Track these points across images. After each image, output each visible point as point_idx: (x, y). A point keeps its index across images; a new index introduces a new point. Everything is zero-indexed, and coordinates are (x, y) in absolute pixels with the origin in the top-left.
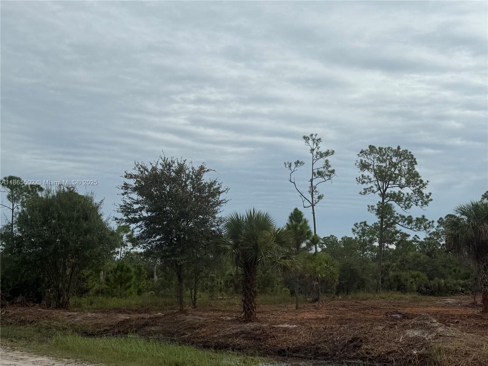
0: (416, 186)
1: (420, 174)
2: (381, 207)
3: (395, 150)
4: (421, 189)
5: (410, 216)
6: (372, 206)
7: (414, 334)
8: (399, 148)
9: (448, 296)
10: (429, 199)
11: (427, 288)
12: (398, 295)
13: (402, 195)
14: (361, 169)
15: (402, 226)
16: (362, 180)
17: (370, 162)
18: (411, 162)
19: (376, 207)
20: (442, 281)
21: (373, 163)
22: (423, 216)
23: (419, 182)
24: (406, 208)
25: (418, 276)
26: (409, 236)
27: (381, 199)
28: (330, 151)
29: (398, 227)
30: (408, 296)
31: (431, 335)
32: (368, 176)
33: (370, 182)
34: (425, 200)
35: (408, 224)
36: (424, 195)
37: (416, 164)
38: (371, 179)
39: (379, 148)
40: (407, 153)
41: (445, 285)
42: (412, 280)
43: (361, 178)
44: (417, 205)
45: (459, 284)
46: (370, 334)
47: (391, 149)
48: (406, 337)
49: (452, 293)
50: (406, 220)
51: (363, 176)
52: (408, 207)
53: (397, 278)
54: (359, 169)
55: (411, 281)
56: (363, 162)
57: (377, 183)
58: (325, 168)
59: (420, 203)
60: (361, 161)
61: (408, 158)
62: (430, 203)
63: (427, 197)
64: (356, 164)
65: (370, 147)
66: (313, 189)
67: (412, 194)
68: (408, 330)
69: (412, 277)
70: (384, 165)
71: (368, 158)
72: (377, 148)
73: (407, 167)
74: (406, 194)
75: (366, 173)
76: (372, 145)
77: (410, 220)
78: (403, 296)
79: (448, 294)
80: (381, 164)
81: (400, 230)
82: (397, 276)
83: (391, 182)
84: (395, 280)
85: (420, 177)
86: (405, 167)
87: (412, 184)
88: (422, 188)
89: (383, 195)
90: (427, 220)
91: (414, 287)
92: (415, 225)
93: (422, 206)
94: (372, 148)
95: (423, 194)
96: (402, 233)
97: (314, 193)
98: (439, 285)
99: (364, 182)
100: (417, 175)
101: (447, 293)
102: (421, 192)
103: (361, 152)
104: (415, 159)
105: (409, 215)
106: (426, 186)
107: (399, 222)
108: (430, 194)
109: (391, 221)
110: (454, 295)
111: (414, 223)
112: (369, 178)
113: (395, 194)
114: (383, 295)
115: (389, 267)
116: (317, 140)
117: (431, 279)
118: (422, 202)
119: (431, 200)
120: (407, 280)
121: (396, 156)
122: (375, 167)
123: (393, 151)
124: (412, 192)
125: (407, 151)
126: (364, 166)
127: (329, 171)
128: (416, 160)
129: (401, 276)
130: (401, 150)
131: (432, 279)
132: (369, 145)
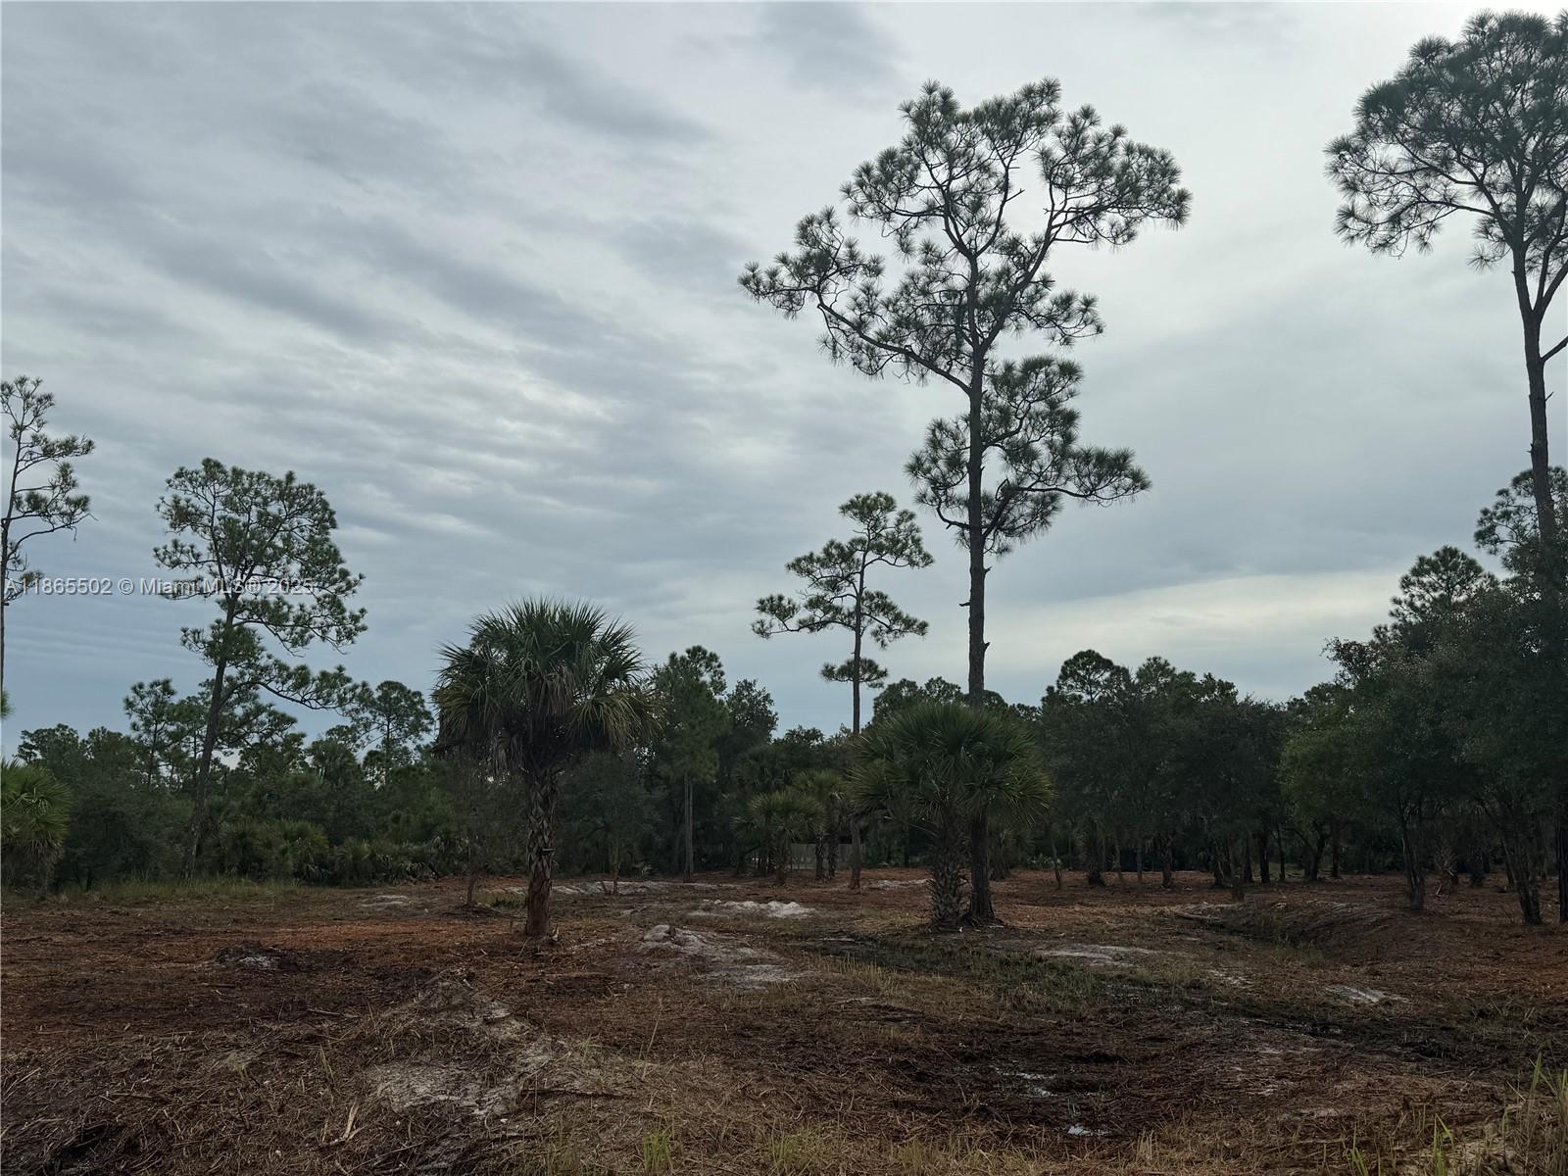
0: (327, 585)
1: (343, 555)
2: (221, 635)
3: (279, 483)
4: (340, 596)
5: (303, 668)
6: (196, 632)
7: (413, 1092)
8: (290, 477)
9: (375, 886)
10: (359, 625)
11: (322, 866)
12: (244, 886)
13: (285, 609)
14: (173, 525)
15: (277, 693)
16: (172, 557)
17: (202, 505)
18: (322, 520)
19: (208, 636)
20: (365, 846)
21: (211, 509)
22: (341, 669)
23: (337, 576)
24: (295, 643)
25: (302, 834)
26: (292, 721)
27: (223, 616)
28: (79, 442)
29: (264, 696)
30: (271, 889)
31: (494, 1094)
32: (192, 547)
33: (196, 564)
34: (350, 627)
35: (296, 687)
36: (347, 614)
37: (334, 526)
38: (199, 555)
39: (234, 470)
40: (312, 493)
41: (373, 855)
42: (284, 844)
43: (170, 548)
44: (323, 638)
45: (407, 854)
46: (184, 1102)
47: (267, 478)
48: (378, 1111)
49: (386, 879)
50: (289, 676)
51: (175, 544)
52: (300, 641)
53: (242, 841)
54: (166, 524)
55: (282, 846)
56: (183, 503)
57: (216, 568)
58: (58, 490)
59: (332, 633)
60: (177, 501)
61: (314, 510)
62: (360, 637)
63: (355, 619)
64: (158, 507)
65: (207, 463)
66: (9, 551)
67: (314, 608)
68: (379, 1071)
69: (286, 837)
70: (244, 519)
71: (197, 495)
72: (228, 469)
73: (306, 534)
74: (296, 609)
75: (188, 536)
76: (213, 457)
77: (302, 677)
78: (257, 888)
79: (376, 882)
80: (234, 515)
81: (271, 705)
82: (243, 836)
83: (258, 570)
84: (235, 846)
85: (342, 562)
86: (302, 531)
87: (319, 580)
88: (343, 592)
89: (231, 604)
90: (349, 680)
91: (290, 863)
92: (316, 691)
93: (339, 641)
94: (212, 467)
95: (343, 611)
96: (273, 713)
97: (9, 565)
98: (357, 856)
99: (176, 563)
100: (334, 556)
101: (374, 877)
102: (339, 605)
103: (178, 476)
104: (332, 513)
105: (299, 662)
106: (356, 588)
107: (270, 681)
108: (362, 611)
109: (247, 678)
110: (391, 884)
111: (312, 687)
112: (196, 551)
113: (265, 603)
114: (201, 888)
115: (219, 810)
116: (40, 401)
117: (335, 841)
118: (338, 632)
119: (364, 628)
120: (269, 845)
121: (281, 497)
122: (216, 522)
123: (273, 485)
124: (315, 603)
125: (312, 487)
126: (182, 516)
127: (68, 501)
128: (335, 517)
129: (254, 835)
130: (295, 484)
131: (339, 843)
132: (205, 457)
